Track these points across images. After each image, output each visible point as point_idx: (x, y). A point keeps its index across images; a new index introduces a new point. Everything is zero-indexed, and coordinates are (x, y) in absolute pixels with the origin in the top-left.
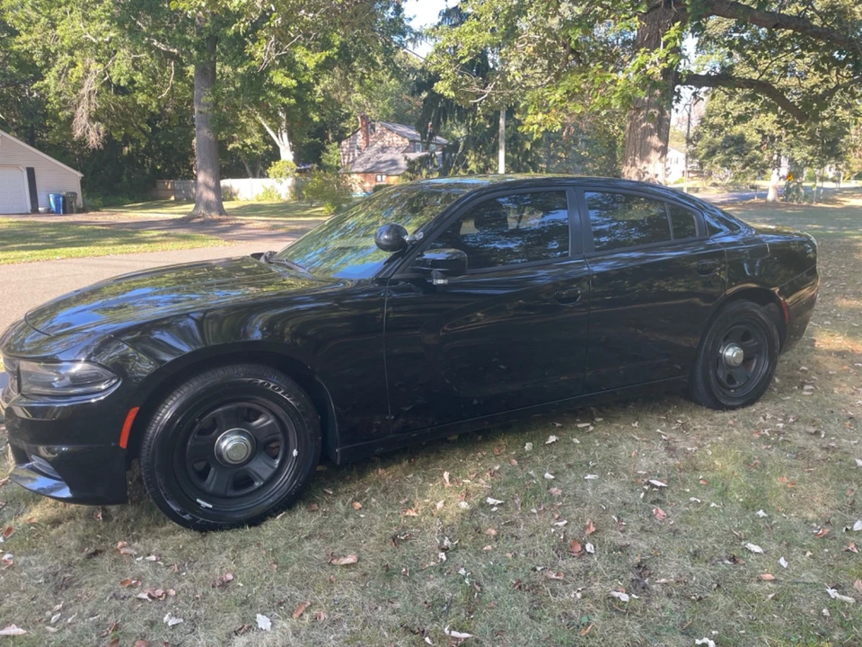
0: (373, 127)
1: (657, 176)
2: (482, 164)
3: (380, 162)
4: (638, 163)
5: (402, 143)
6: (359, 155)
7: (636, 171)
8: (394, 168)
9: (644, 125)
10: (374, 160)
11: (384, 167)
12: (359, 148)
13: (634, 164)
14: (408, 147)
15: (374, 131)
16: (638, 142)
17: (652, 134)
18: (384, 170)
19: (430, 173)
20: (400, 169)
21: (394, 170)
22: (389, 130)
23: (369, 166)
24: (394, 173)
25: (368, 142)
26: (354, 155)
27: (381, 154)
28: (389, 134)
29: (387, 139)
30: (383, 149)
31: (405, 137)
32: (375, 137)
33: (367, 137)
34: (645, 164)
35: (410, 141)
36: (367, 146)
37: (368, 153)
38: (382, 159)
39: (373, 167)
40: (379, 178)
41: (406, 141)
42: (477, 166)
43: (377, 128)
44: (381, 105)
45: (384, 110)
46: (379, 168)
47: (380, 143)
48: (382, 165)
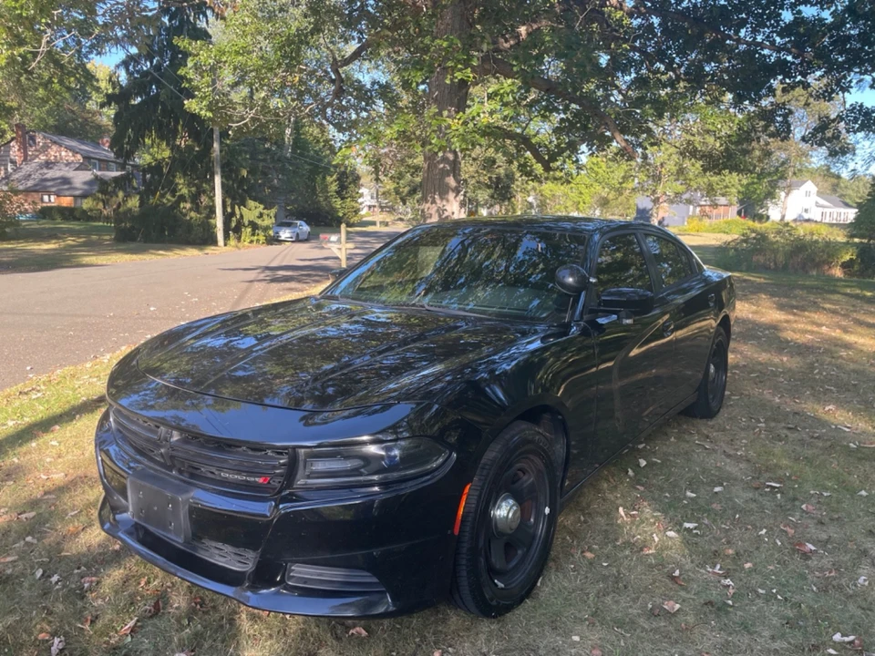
0: (33, 138)
1: (453, 213)
2: (193, 189)
3: (46, 180)
4: (438, 201)
5: (72, 158)
6: (15, 170)
7: (436, 208)
8: (66, 187)
9: (442, 166)
10: (37, 176)
11: (52, 186)
12: (13, 162)
13: (434, 202)
14: (82, 164)
15: (35, 142)
16: (437, 182)
17: (449, 176)
18: (54, 189)
19: (127, 196)
20: (76, 189)
21: (68, 189)
22: (55, 143)
23: (30, 183)
24: (67, 193)
25: (26, 155)
26: (6, 169)
27: (45, 171)
28: (54, 148)
29: (52, 153)
30: (48, 165)
31: (77, 153)
32: (36, 150)
33: (24, 148)
34: (444, 203)
35: (84, 158)
36: (25, 160)
37: (27, 169)
38: (48, 176)
39: (35, 185)
40: (46, 198)
41: (79, 157)
42: (189, 191)
43: (38, 140)
44: (38, 113)
45: (42, 119)
46: (46, 187)
47: (43, 158)
48: (49, 184)
